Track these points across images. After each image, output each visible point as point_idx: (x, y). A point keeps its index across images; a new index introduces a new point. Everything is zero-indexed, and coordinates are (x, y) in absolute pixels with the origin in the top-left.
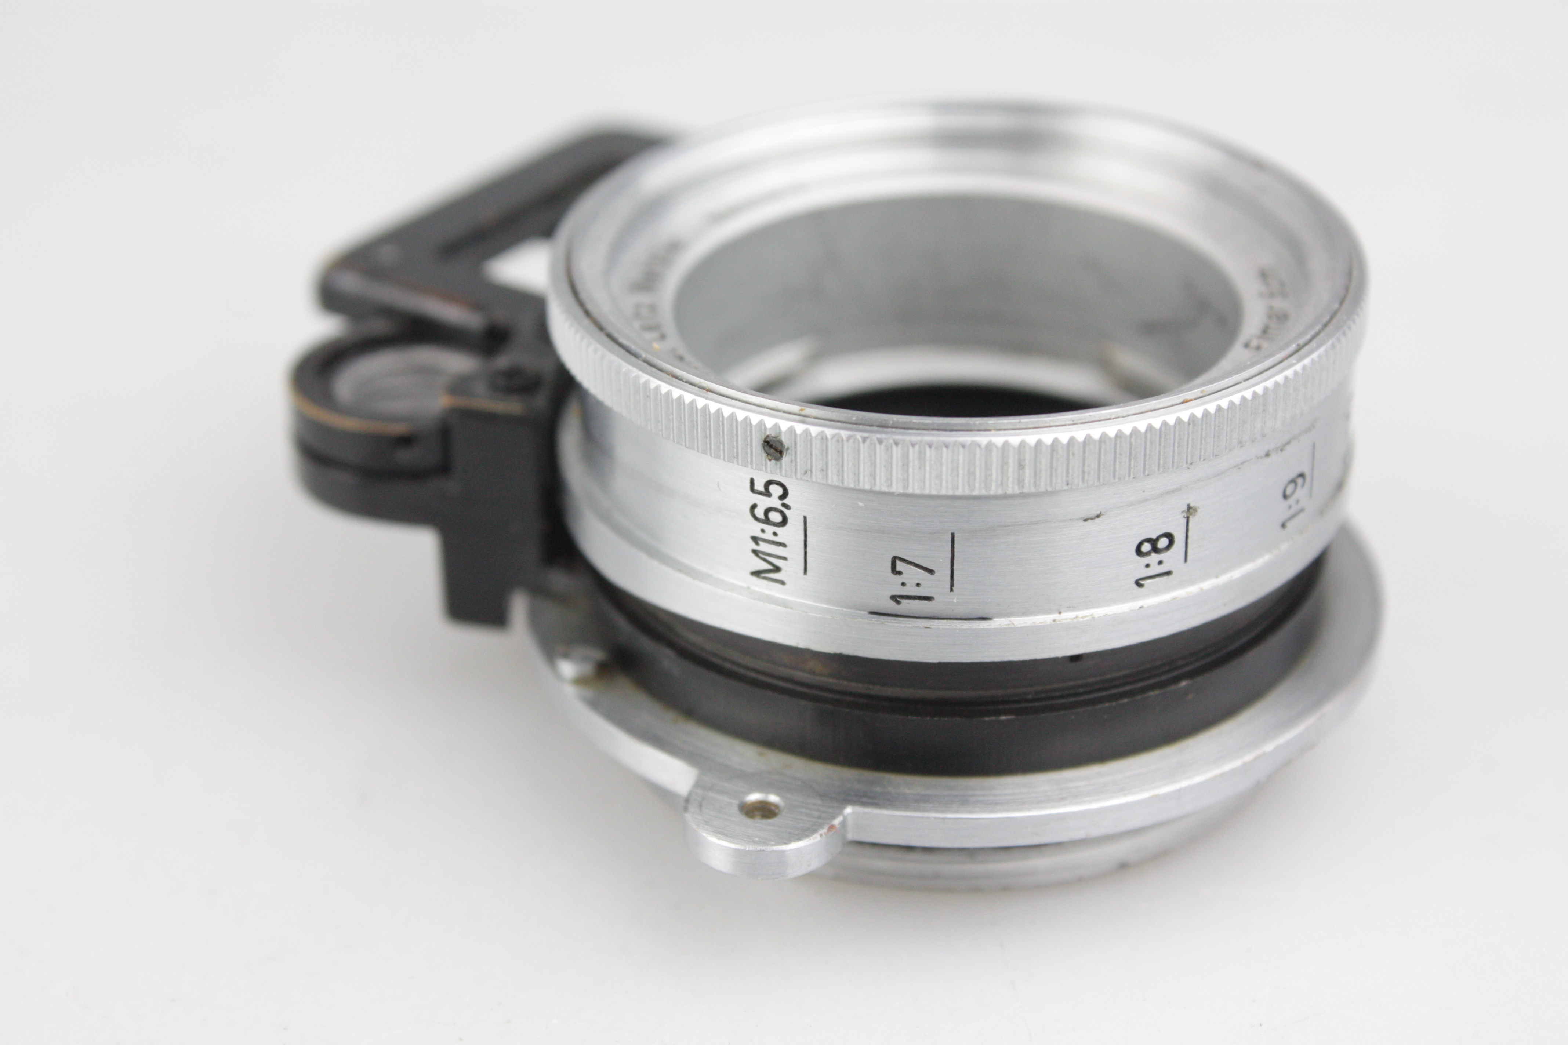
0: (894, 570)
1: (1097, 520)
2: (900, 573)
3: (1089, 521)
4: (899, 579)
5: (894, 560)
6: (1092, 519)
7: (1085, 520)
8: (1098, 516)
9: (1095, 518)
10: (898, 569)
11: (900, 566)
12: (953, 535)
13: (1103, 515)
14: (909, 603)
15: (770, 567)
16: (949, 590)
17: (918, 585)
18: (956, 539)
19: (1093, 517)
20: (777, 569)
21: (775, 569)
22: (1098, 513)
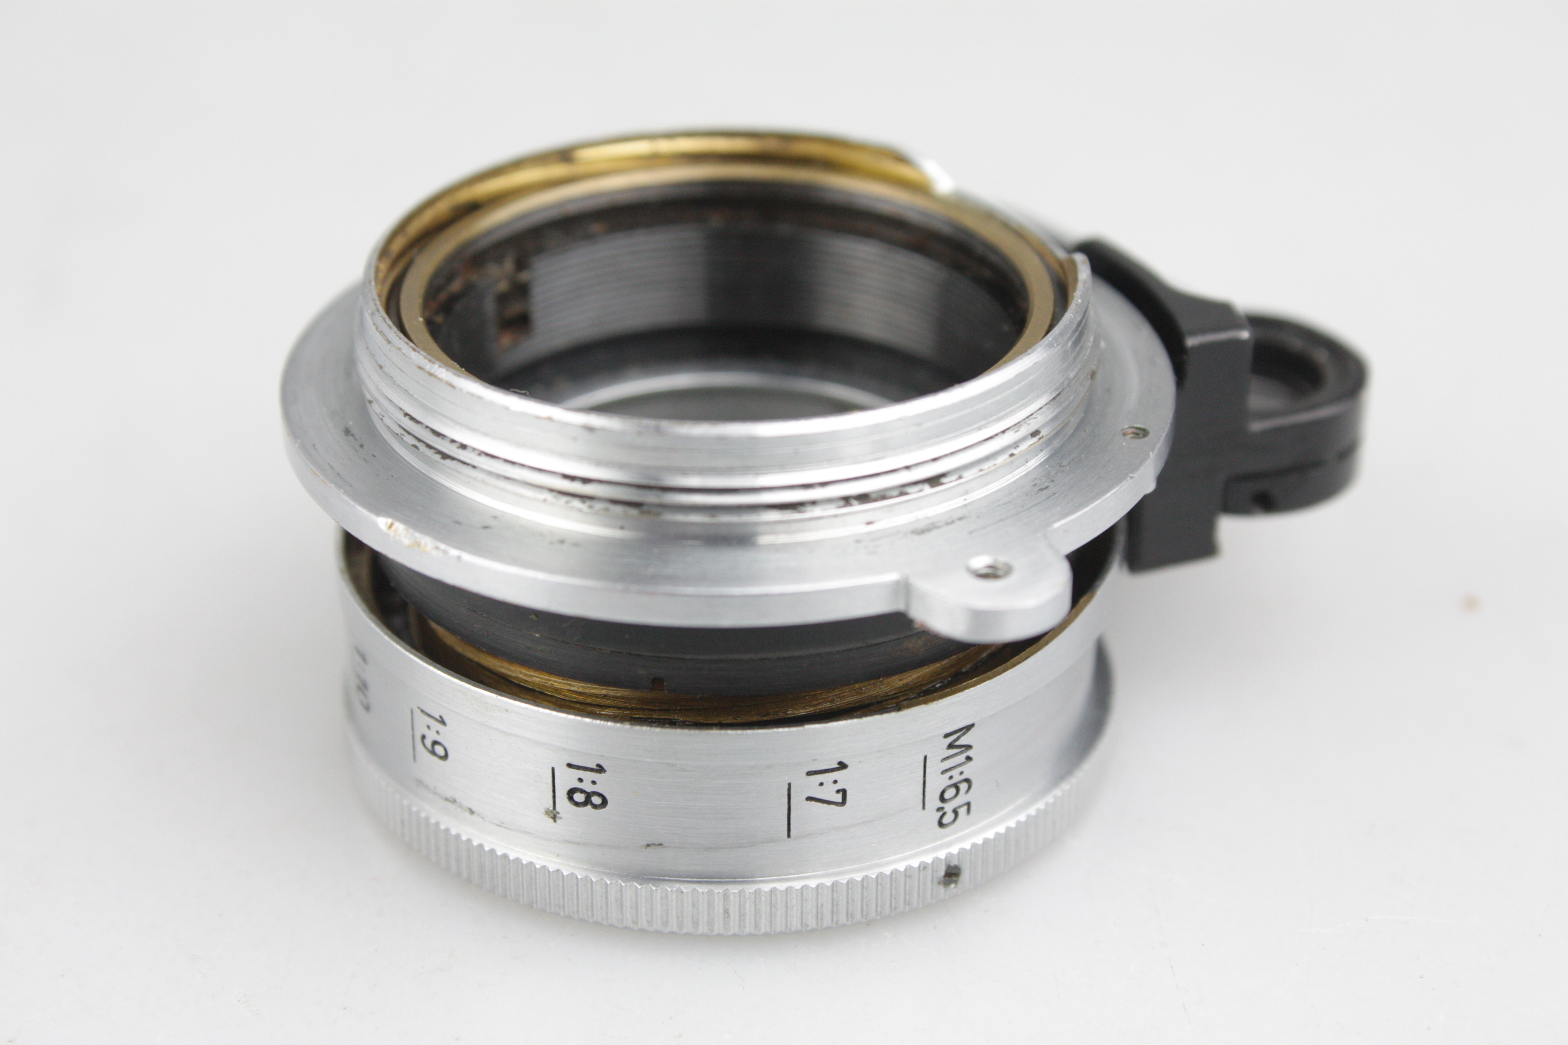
0: (844, 792)
1: (650, 843)
2: (838, 791)
3: (657, 843)
4: (839, 786)
5: (844, 802)
6: (655, 844)
7: (661, 845)
8: (648, 845)
9: (652, 844)
10: (840, 795)
11: (838, 798)
12: (789, 836)
13: (644, 846)
14: (830, 765)
15: (957, 743)
16: (792, 785)
17: (821, 784)
18: (786, 833)
19: (653, 846)
20: (951, 746)
21: (952, 744)
22: (648, 849)
